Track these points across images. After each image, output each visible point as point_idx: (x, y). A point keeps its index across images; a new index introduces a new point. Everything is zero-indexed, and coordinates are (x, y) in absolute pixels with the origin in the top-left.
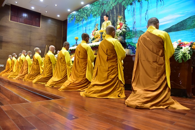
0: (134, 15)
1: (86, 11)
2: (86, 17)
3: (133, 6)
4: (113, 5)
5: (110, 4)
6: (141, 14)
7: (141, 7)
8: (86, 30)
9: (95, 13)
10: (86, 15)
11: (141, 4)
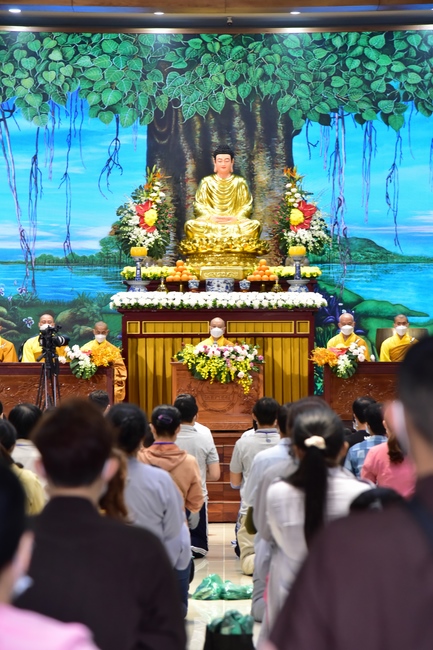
0: (336, 170)
1: (29, 63)
2: (35, 101)
3: (333, 132)
4: (231, 93)
5: (209, 84)
6: (367, 173)
7: (369, 144)
8: (34, 173)
9: (110, 98)
10: (28, 83)
11: (368, 132)
